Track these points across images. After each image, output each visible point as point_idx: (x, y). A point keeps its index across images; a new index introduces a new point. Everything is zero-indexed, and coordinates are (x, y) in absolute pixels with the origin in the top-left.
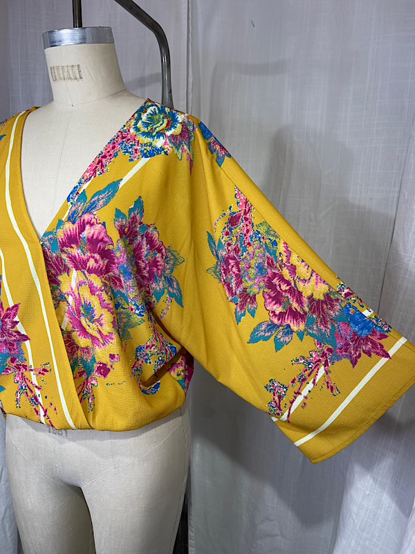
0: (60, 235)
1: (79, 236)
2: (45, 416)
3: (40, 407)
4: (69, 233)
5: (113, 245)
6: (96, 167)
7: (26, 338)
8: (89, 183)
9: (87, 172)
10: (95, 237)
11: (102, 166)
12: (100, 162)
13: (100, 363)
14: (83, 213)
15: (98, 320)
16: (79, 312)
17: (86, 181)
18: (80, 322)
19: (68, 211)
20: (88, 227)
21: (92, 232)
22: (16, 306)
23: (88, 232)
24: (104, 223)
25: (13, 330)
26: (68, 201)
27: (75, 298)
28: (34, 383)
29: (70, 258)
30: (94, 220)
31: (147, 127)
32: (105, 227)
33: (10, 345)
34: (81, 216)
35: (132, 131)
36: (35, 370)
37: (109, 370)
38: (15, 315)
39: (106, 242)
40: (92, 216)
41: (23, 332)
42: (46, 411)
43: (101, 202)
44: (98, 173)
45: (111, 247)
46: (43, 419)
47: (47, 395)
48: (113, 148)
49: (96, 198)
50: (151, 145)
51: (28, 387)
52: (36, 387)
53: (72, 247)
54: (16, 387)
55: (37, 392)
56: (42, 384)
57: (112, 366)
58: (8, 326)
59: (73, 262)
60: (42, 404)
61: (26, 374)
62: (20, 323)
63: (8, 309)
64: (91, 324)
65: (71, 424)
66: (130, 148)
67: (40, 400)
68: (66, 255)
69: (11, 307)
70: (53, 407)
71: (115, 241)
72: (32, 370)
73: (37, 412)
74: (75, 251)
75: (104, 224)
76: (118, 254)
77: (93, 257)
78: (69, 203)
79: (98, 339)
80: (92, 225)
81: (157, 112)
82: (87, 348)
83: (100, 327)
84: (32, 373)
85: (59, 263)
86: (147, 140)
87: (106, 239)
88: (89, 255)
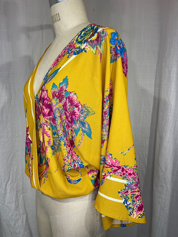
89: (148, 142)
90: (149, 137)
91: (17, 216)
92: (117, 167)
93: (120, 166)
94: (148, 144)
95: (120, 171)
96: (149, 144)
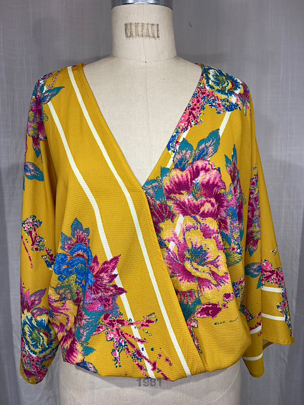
0: (166, 182)
1: (191, 182)
2: (154, 369)
3: (146, 362)
4: (177, 180)
5: (225, 189)
6: (189, 118)
7: (121, 291)
8: (186, 132)
9: (181, 122)
10: (211, 182)
11: (194, 117)
12: (190, 113)
13: (209, 304)
14: (194, 160)
15: (212, 263)
16: (182, 257)
17: (184, 130)
18: (184, 267)
19: (172, 159)
20: (202, 173)
21: (208, 178)
22: (115, 259)
23: (202, 178)
24: (219, 168)
25: (111, 284)
26: (169, 149)
27: (179, 244)
28: (135, 337)
29: (178, 204)
30: (208, 166)
31: (218, 85)
32: (220, 172)
33: (105, 301)
34: (192, 163)
35: (208, 88)
36: (136, 323)
37: (220, 309)
38: (114, 268)
39: (218, 187)
40: (207, 162)
41: (120, 285)
42: (154, 365)
43: (211, 149)
44: (193, 123)
45: (223, 191)
46: (151, 374)
47: (154, 347)
48: (198, 101)
49: (203, 146)
50: (228, 101)
51: (129, 342)
52: (139, 340)
53: (182, 194)
54: (110, 346)
55: (140, 346)
56: (146, 336)
57: (224, 306)
58: (105, 281)
59: (181, 208)
60: (147, 357)
61: (123, 329)
62: (118, 276)
63: (106, 263)
64: (200, 268)
65: (187, 371)
66: (213, 102)
67: (144, 353)
68: (173, 202)
69: (109, 260)
70: (163, 358)
71: (227, 185)
72: (132, 324)
73: (141, 367)
74: (185, 197)
75: (219, 170)
76: (229, 197)
77: (210, 202)
78: (170, 152)
79: (209, 281)
80: (207, 170)
81: (218, 74)
82: (190, 292)
83: (214, 269)
84: (132, 327)
85: (162, 210)
86: (223, 97)
87: (220, 184)
88: (205, 200)
89: (298, 268)
90: (298, 257)
91: (50, 400)
92: (270, 271)
93: (273, 270)
94: (297, 272)
95: (274, 276)
96: (299, 271)
